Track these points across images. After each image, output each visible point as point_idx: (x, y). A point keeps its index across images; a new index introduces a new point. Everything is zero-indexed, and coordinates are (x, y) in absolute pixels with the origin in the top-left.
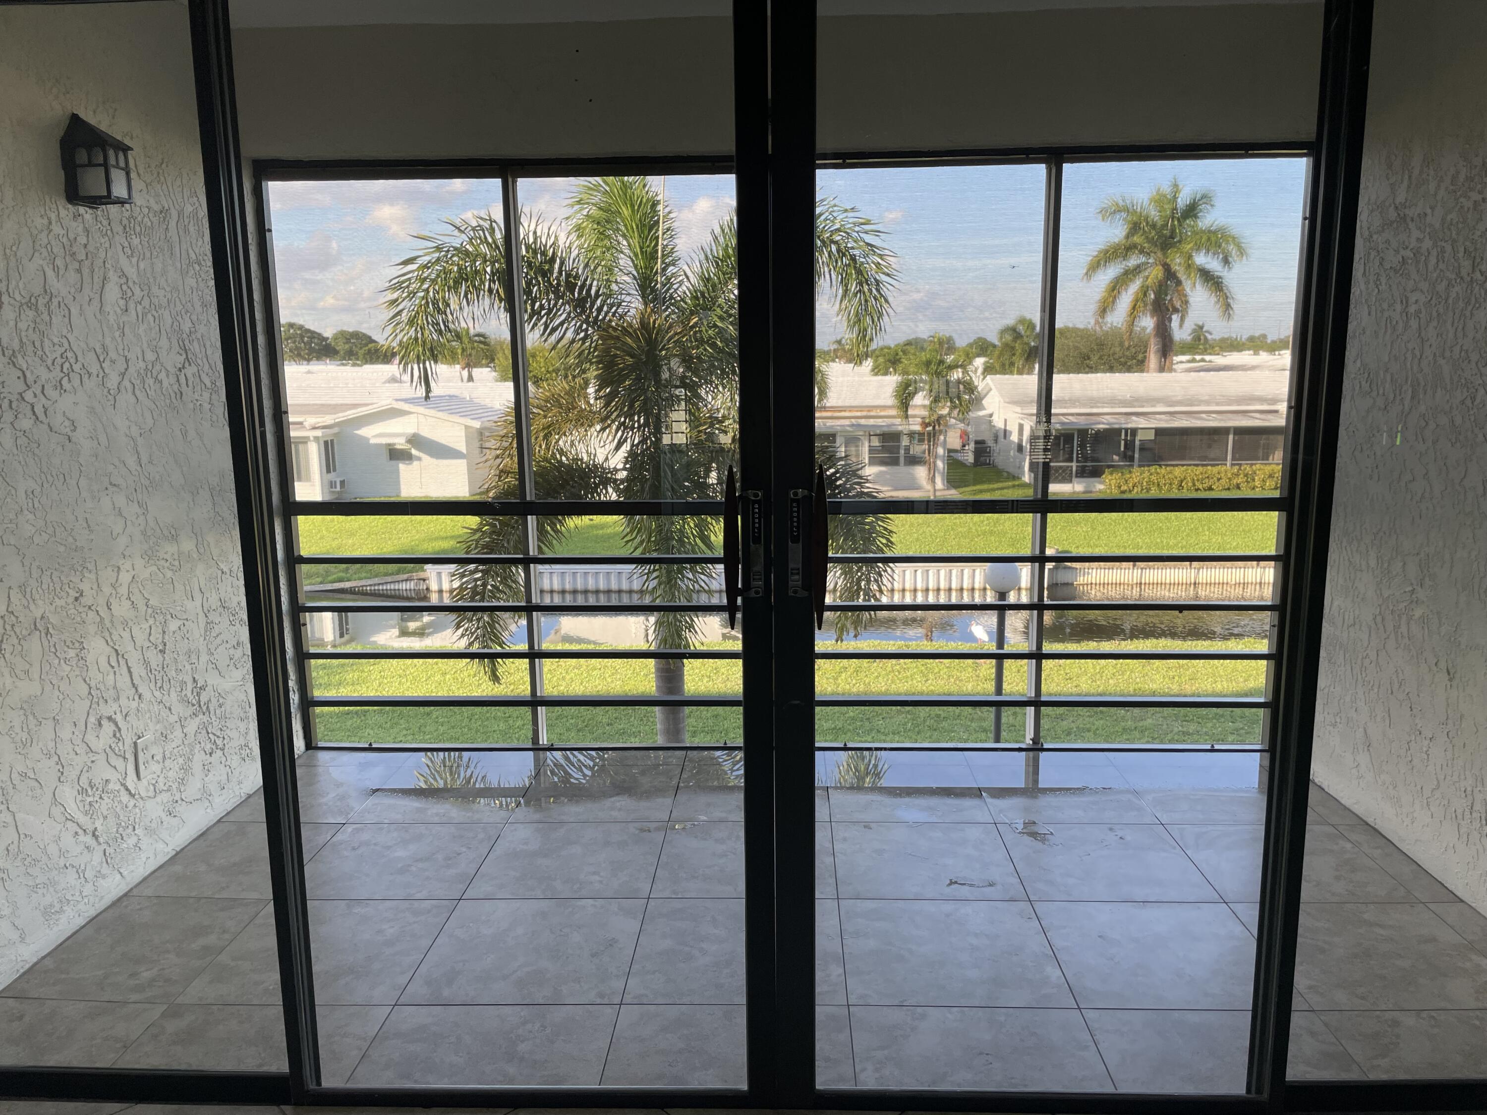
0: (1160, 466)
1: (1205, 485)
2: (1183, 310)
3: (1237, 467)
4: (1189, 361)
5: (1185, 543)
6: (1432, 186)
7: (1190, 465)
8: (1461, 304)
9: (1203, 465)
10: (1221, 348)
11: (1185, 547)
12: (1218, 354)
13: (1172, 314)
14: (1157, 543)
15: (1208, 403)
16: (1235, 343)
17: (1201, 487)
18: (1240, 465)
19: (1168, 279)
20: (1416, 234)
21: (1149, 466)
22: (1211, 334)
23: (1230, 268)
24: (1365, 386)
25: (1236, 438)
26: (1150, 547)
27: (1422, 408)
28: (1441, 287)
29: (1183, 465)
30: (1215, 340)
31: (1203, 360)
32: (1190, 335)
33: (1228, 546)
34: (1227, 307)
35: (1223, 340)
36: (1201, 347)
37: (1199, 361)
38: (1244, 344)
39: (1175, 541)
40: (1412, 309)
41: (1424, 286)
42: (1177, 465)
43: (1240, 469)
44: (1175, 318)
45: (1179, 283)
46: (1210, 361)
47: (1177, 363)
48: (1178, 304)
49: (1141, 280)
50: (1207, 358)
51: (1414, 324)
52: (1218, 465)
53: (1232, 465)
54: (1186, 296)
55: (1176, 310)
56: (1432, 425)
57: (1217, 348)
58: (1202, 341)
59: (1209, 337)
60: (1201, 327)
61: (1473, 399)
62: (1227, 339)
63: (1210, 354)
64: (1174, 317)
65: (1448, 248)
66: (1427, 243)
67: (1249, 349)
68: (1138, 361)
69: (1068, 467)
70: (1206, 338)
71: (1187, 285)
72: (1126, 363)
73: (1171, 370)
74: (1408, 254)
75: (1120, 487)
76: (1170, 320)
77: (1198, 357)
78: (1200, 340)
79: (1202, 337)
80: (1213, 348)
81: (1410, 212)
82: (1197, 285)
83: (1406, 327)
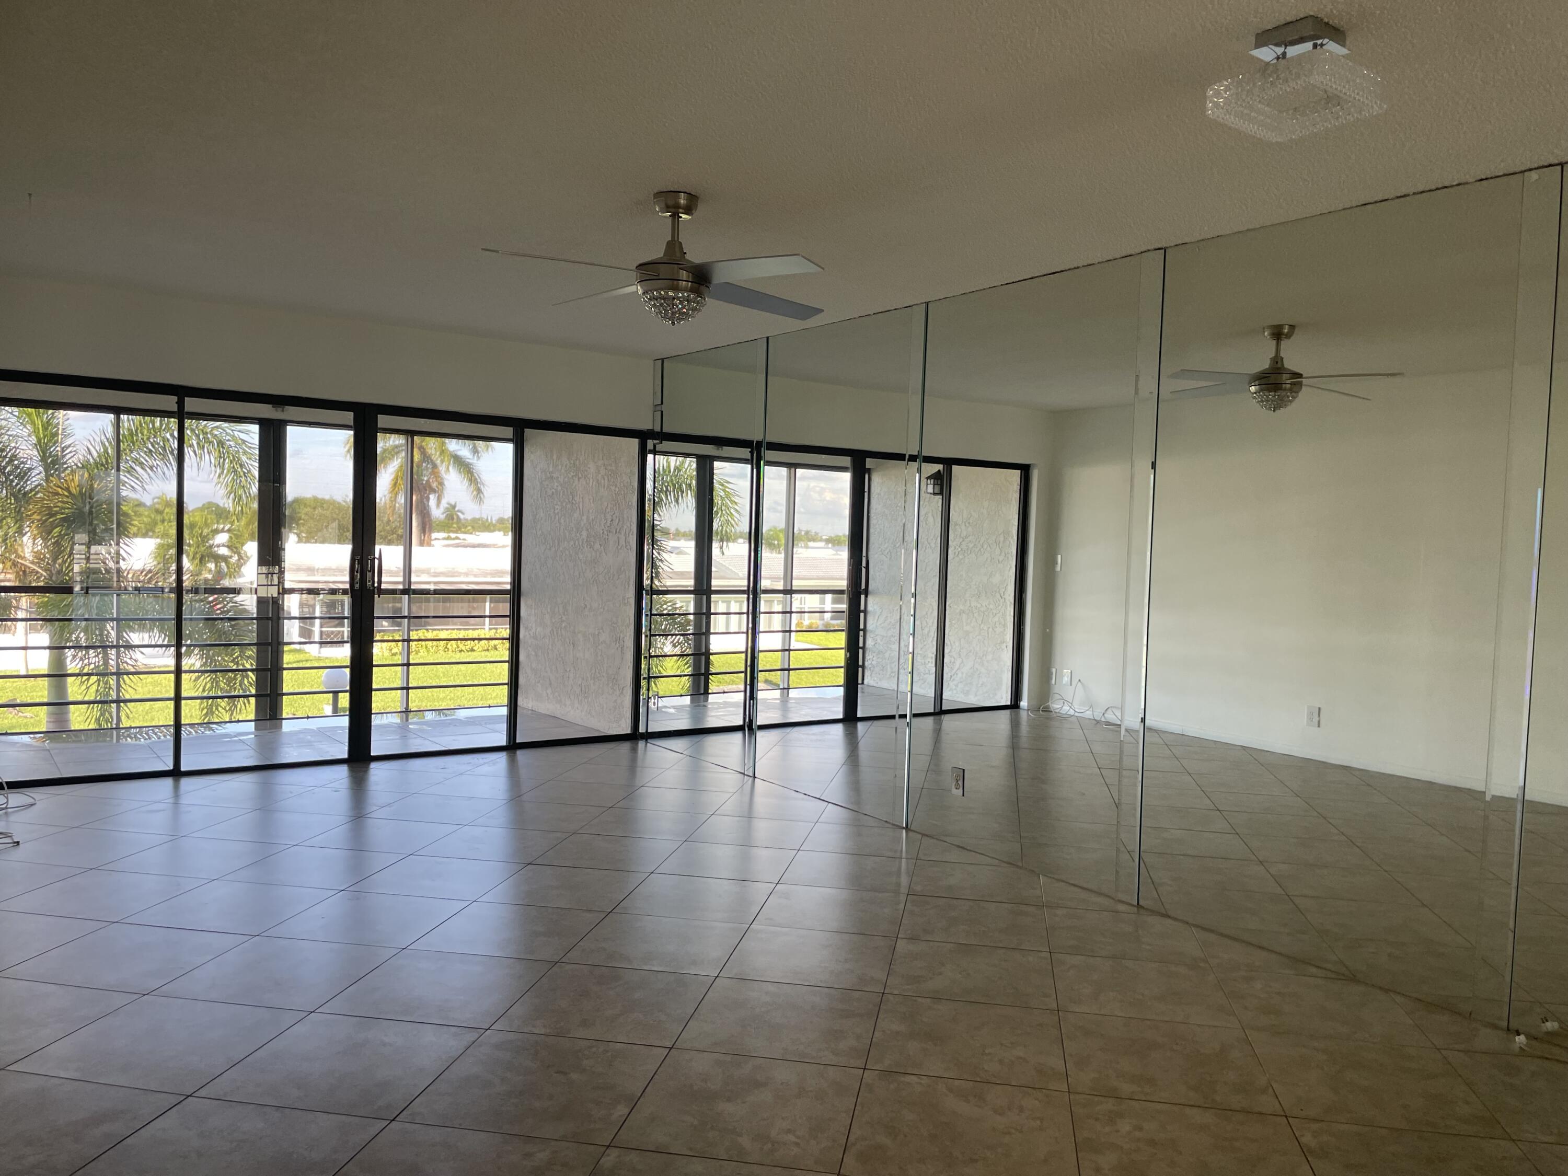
0: (427, 630)
1: (467, 647)
2: (439, 490)
3: (494, 631)
4: (444, 539)
5: (453, 696)
6: (560, 467)
7: (454, 629)
8: (570, 511)
9: (465, 629)
10: (473, 527)
11: (453, 699)
12: (471, 533)
13: (429, 494)
14: (428, 697)
15: (467, 574)
16: (487, 524)
17: (464, 649)
18: (496, 629)
19: (424, 461)
20: (556, 484)
21: (417, 630)
22: (463, 513)
23: (479, 458)
24: (543, 541)
25: (492, 605)
26: (422, 701)
27: (561, 549)
28: (564, 504)
29: (447, 630)
30: (466, 520)
31: (457, 538)
32: (443, 514)
33: (490, 696)
34: (479, 491)
35: (475, 520)
36: (455, 526)
37: (454, 539)
38: (494, 526)
39: (444, 695)
40: (556, 511)
41: (559, 503)
42: (442, 630)
43: (496, 632)
44: (433, 499)
45: (435, 466)
46: (464, 539)
47: (436, 539)
48: (434, 485)
49: (399, 460)
50: (461, 536)
51: (557, 517)
52: (478, 629)
53: (490, 629)
54: (442, 479)
55: (433, 491)
56: (564, 555)
57: (469, 528)
58: (455, 520)
59: (462, 516)
60: (454, 507)
61: (575, 544)
62: (479, 519)
63: (465, 533)
64: (432, 497)
65: (566, 491)
66: (559, 488)
67: (499, 530)
68: (398, 535)
69: (339, 632)
70: (458, 517)
71: (442, 469)
72: (386, 537)
73: (429, 545)
74: (554, 490)
75: (391, 650)
76: (428, 499)
77: (453, 535)
78: (453, 519)
79: (455, 517)
80: (466, 527)
81: (554, 475)
82: (451, 468)
83: (555, 518)
